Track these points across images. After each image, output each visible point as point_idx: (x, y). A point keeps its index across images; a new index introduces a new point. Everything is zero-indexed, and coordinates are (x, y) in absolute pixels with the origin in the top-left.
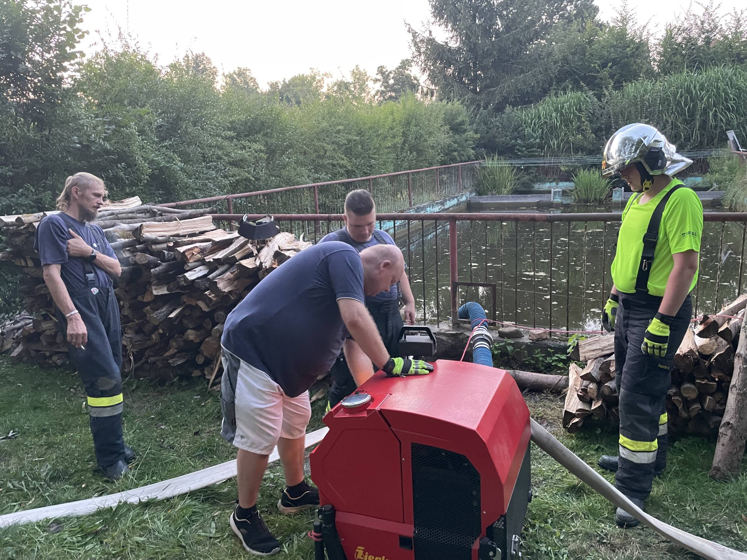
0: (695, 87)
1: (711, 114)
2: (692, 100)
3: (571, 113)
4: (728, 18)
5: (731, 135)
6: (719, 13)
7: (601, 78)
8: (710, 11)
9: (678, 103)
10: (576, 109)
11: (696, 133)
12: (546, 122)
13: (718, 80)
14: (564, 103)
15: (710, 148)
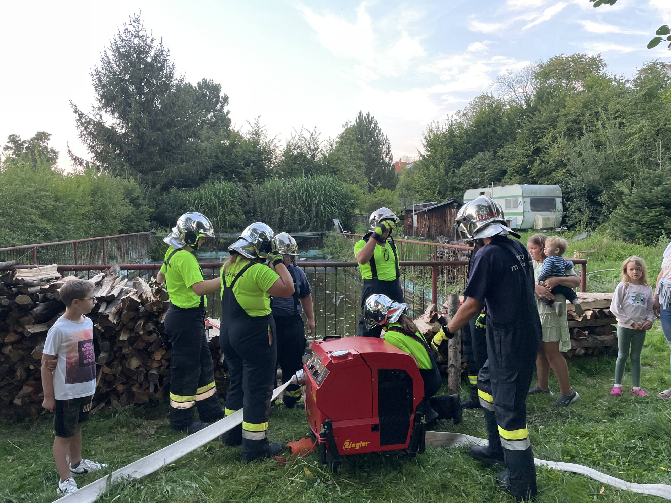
0: (311, 188)
1: (322, 207)
2: (310, 197)
3: (226, 198)
4: (326, 143)
5: (337, 222)
6: (320, 139)
7: (245, 174)
8: (315, 136)
9: (301, 198)
10: (230, 196)
11: (313, 220)
12: (206, 204)
13: (324, 184)
14: (220, 189)
15: (322, 230)
